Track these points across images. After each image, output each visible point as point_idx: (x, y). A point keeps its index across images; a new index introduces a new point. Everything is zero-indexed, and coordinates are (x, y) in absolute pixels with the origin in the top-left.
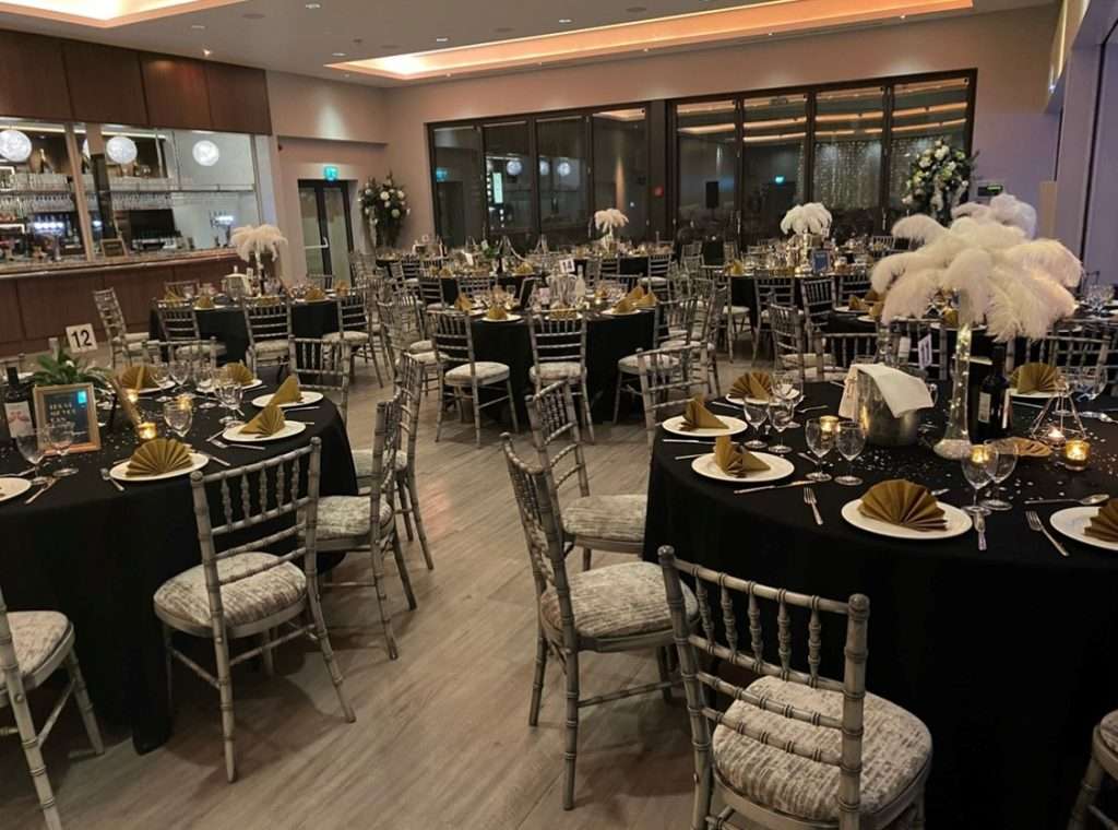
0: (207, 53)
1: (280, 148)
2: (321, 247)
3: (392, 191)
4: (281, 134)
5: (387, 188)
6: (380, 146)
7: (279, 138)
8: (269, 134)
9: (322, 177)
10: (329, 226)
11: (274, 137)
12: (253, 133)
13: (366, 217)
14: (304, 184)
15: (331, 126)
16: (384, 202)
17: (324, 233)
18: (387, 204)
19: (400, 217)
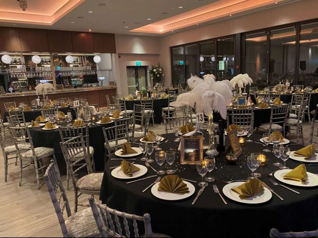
0: (90, 30)
1: (119, 57)
2: (136, 86)
3: (158, 69)
4: (119, 53)
5: (156, 68)
6: (158, 55)
7: (118, 54)
8: (115, 53)
9: (136, 65)
10: (139, 80)
11: (117, 54)
12: (111, 53)
13: (151, 77)
14: (128, 67)
15: (138, 49)
16: (155, 72)
17: (137, 82)
18: (156, 73)
19: (160, 76)
